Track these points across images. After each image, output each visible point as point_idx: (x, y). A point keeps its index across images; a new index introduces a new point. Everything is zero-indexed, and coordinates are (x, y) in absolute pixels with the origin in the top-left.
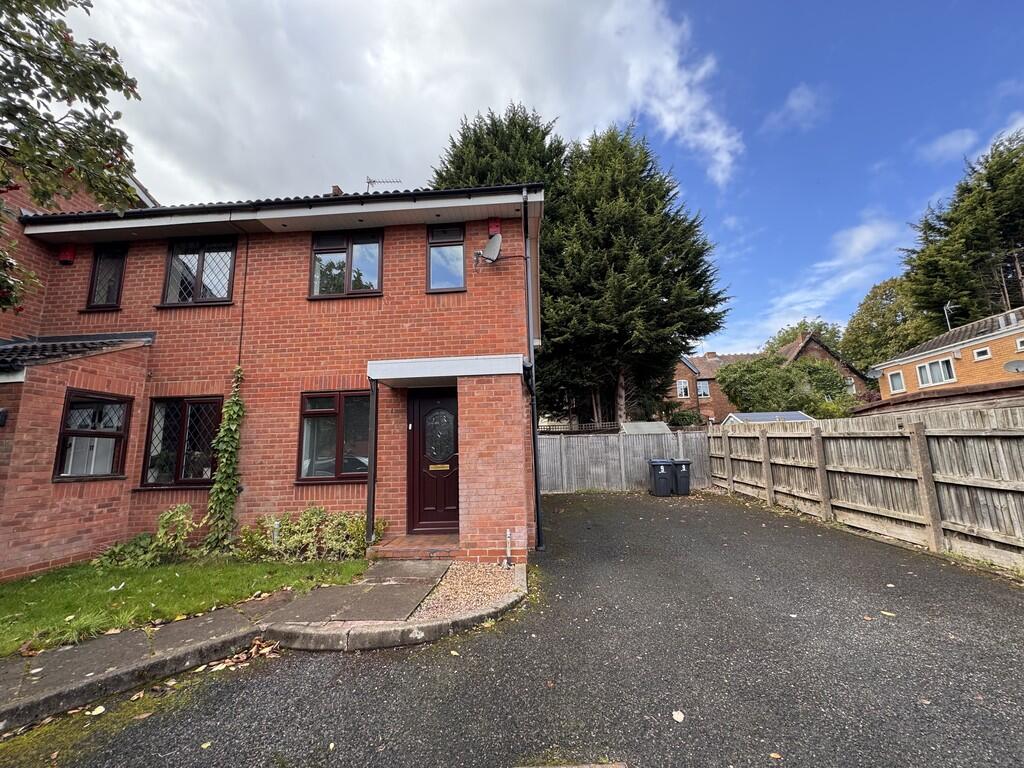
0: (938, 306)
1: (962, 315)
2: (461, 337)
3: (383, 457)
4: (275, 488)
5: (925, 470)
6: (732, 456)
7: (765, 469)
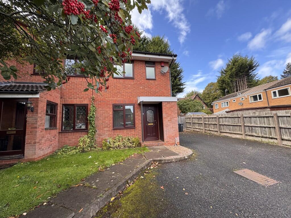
0: (224, 90)
1: (228, 92)
2: (155, 92)
3: (137, 122)
4: (107, 131)
5: (243, 124)
6: (193, 122)
7: (203, 125)
